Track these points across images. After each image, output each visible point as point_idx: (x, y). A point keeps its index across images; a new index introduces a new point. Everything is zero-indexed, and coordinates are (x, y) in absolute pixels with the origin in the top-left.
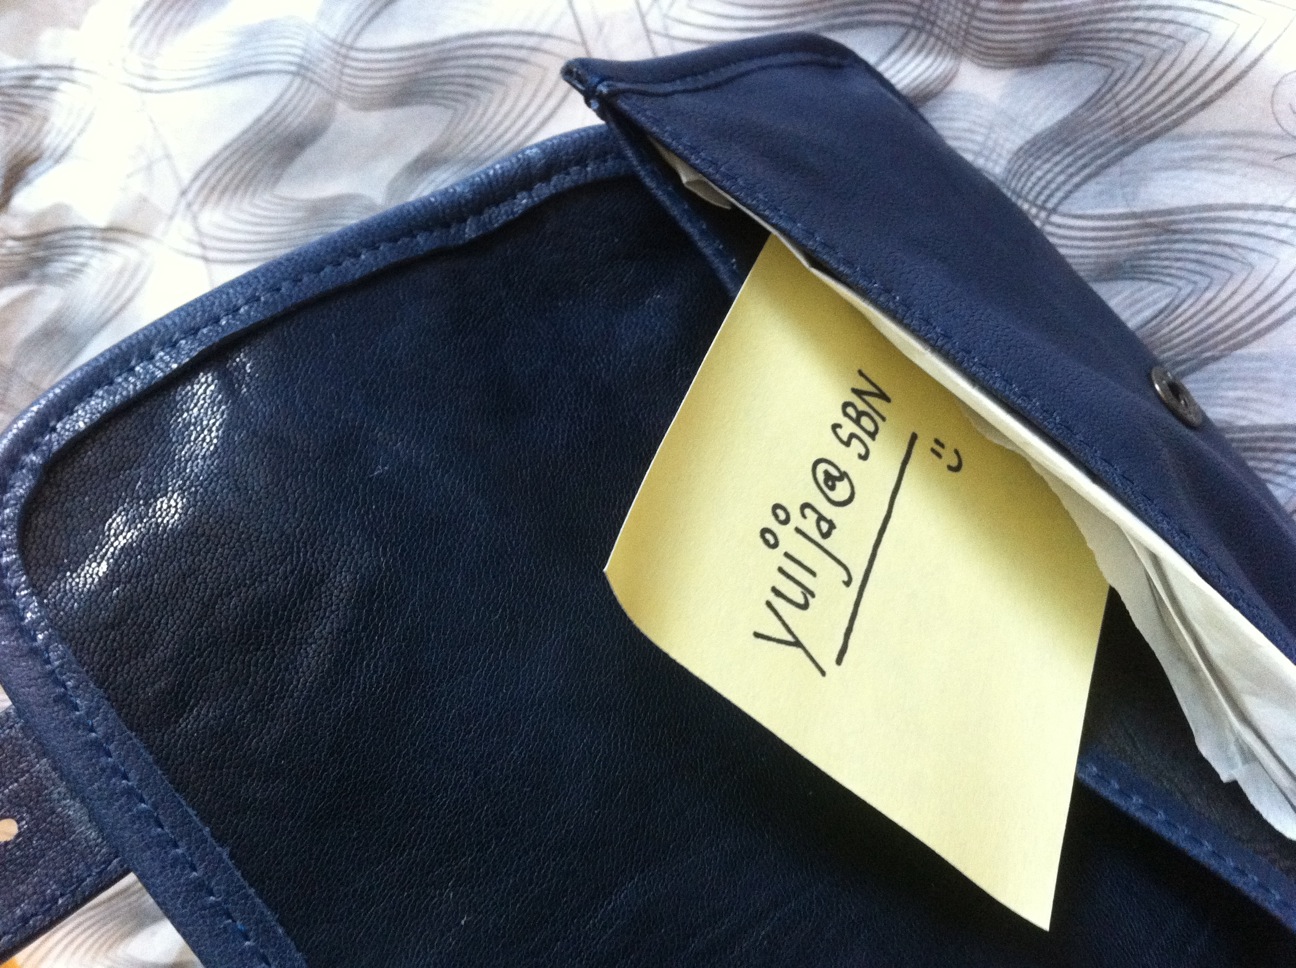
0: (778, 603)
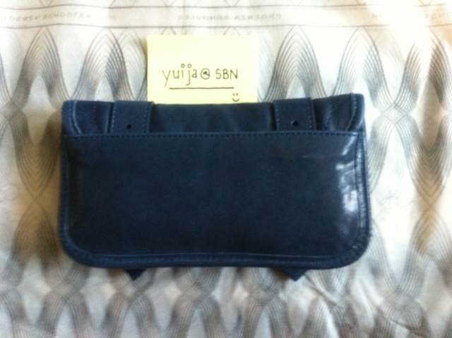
0: (172, 72)
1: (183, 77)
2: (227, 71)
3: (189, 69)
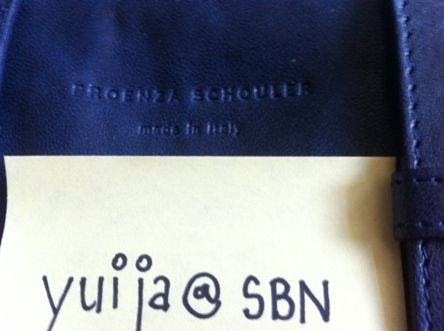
0: (76, 286)
1: (115, 305)
2: (287, 287)
3: (142, 275)
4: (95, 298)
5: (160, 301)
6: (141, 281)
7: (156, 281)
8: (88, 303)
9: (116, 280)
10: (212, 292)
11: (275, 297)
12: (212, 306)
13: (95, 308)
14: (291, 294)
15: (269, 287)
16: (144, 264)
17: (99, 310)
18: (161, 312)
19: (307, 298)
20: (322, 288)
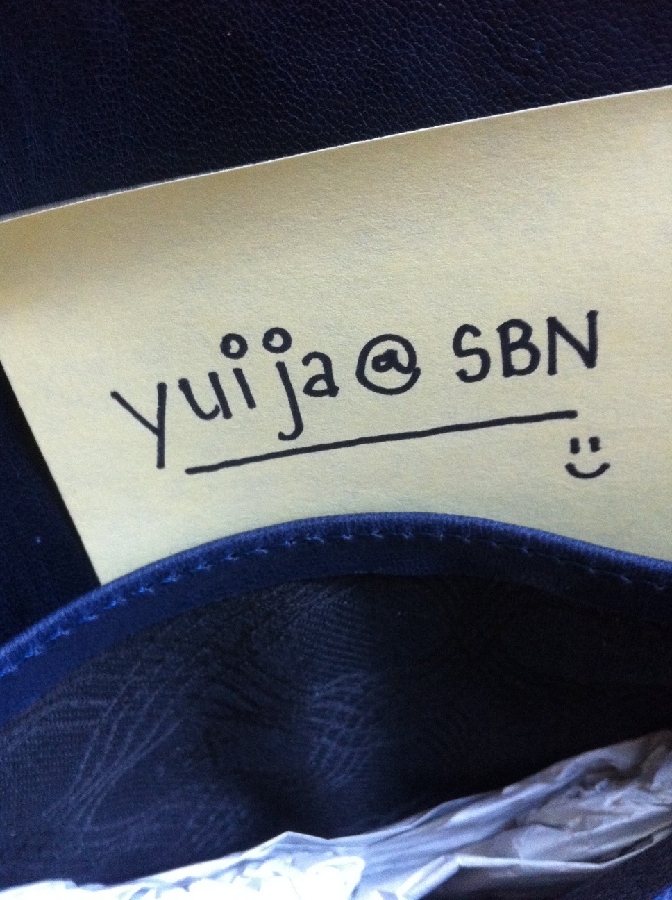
1: (251, 404)
2: (527, 330)
3: (281, 357)
4: (216, 401)
5: (321, 385)
6: (281, 367)
7: (306, 361)
8: (207, 410)
9: (238, 373)
10: (403, 358)
11: (507, 348)
12: (406, 378)
13: (221, 414)
14: (533, 340)
15: (497, 336)
16: (277, 341)
17: (228, 415)
18: (326, 398)
19: (561, 342)
20: (585, 322)
